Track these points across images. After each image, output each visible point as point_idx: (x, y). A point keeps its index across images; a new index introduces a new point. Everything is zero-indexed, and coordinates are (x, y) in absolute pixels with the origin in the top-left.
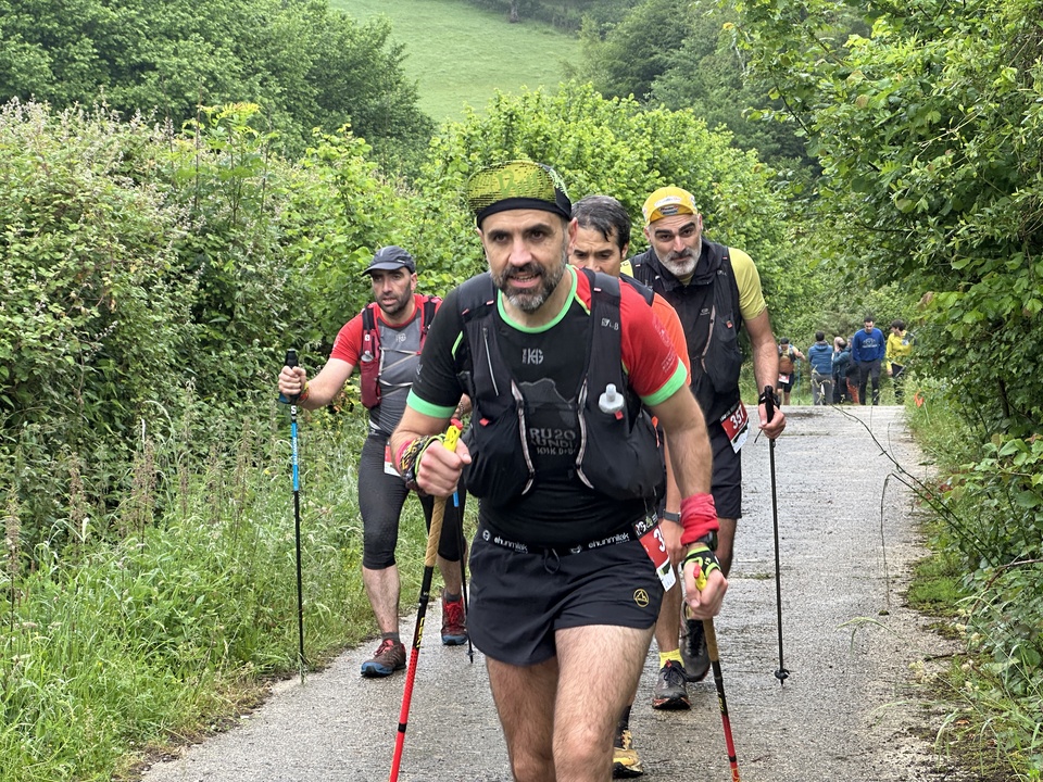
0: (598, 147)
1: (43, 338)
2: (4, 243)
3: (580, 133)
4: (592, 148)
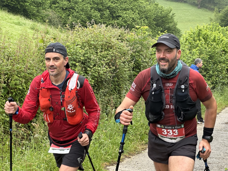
0: (219, 37)
1: (104, 72)
2: (97, 53)
3: (215, 34)
4: (217, 38)
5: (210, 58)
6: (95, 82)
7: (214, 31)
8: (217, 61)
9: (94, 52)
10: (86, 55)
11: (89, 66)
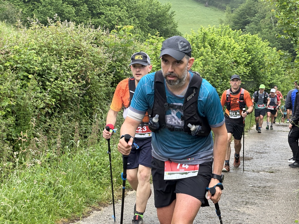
0: (230, 44)
1: (69, 89)
2: (60, 61)
3: (225, 40)
4: (228, 44)
5: (217, 71)
6: (57, 101)
7: (223, 35)
8: (227, 76)
9: (56, 60)
10: (45, 64)
11: (49, 79)
